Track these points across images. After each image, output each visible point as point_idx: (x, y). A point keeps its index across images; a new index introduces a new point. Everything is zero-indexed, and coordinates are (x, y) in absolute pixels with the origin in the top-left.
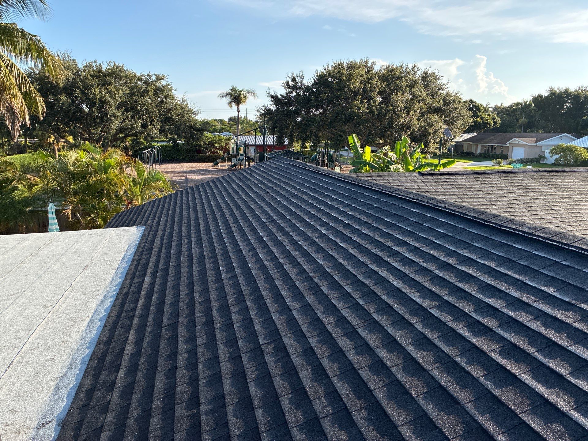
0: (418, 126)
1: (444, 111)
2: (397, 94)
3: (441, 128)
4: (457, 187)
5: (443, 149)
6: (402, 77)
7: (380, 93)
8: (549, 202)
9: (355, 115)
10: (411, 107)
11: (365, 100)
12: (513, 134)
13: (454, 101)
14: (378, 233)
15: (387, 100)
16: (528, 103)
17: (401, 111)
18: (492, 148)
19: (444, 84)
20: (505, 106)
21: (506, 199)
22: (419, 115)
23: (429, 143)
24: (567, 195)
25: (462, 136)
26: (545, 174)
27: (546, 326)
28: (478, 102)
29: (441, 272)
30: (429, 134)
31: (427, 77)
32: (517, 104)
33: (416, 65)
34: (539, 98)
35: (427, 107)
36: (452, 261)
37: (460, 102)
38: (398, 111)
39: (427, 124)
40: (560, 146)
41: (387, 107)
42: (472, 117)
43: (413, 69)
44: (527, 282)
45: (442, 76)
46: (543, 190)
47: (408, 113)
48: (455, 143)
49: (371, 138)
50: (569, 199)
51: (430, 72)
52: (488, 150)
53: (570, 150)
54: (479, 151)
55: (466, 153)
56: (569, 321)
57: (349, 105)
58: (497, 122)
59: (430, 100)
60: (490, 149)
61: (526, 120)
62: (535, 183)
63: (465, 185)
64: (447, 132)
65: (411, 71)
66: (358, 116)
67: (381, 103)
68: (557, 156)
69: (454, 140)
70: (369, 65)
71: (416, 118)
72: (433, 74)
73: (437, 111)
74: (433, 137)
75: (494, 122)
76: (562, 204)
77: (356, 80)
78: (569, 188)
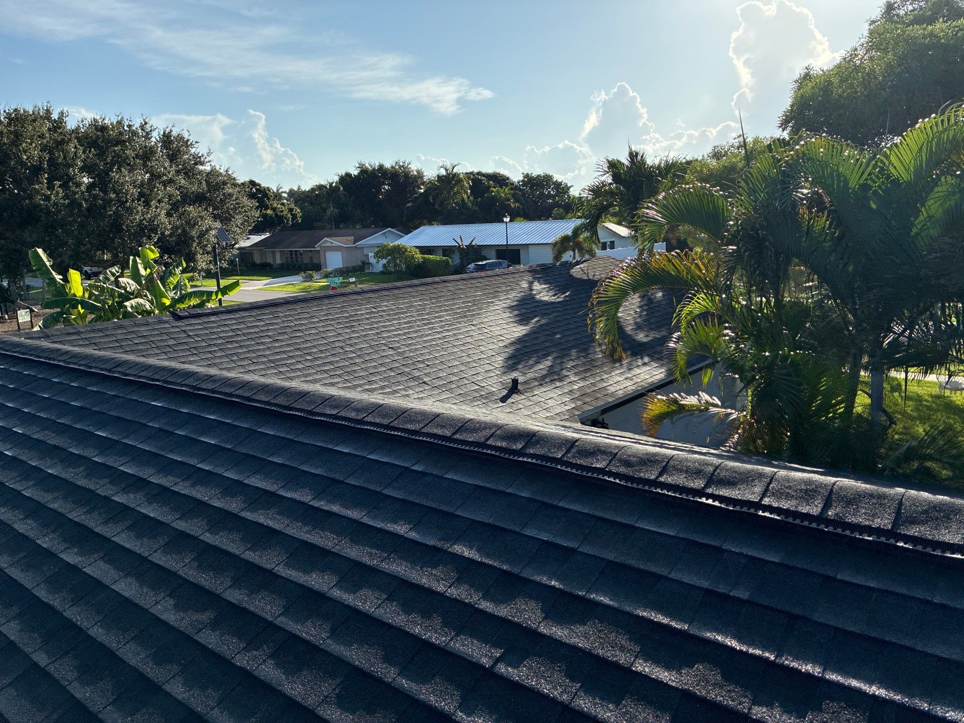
0: (169, 227)
1: (211, 200)
2: (121, 171)
3: (210, 229)
4: (245, 331)
5: (220, 262)
6: (124, 141)
7: (87, 169)
8: (384, 338)
9: (41, 210)
10: (150, 194)
11: (57, 183)
12: (323, 232)
13: (224, 183)
14: (81, 469)
15: (102, 181)
16: (334, 185)
17: (133, 201)
18: (296, 254)
19: (203, 155)
20: (303, 190)
21: (325, 342)
22: (168, 207)
23: (195, 254)
24: (405, 323)
25: (249, 238)
26: (372, 295)
27: (407, 608)
28: (264, 184)
29: (216, 534)
30: (192, 238)
31: (171, 142)
32: (320, 187)
33: (147, 121)
34: (348, 179)
35: (181, 193)
36: (233, 505)
37: (235, 185)
38: (127, 201)
39: (186, 222)
40: (385, 246)
41: (105, 192)
42: (257, 208)
43: (142, 127)
44: (366, 520)
45: (197, 142)
46: (373, 320)
47: (147, 204)
48: (238, 251)
49: (83, 252)
50: (408, 329)
51: (174, 133)
52: (292, 258)
53: (399, 251)
54: (278, 261)
55: (258, 265)
56: (440, 588)
57: (24, 191)
58: (296, 214)
59: (183, 181)
60: (294, 256)
61: (336, 210)
62: (360, 310)
63: (257, 326)
64: (222, 234)
65: (140, 131)
66: (48, 212)
67: (90, 187)
68: (384, 261)
69: (237, 246)
70: (55, 116)
71: (163, 212)
72: (180, 138)
73: (199, 199)
74: (200, 243)
75: (292, 215)
76: (401, 337)
77: (31, 144)
78: (406, 313)
